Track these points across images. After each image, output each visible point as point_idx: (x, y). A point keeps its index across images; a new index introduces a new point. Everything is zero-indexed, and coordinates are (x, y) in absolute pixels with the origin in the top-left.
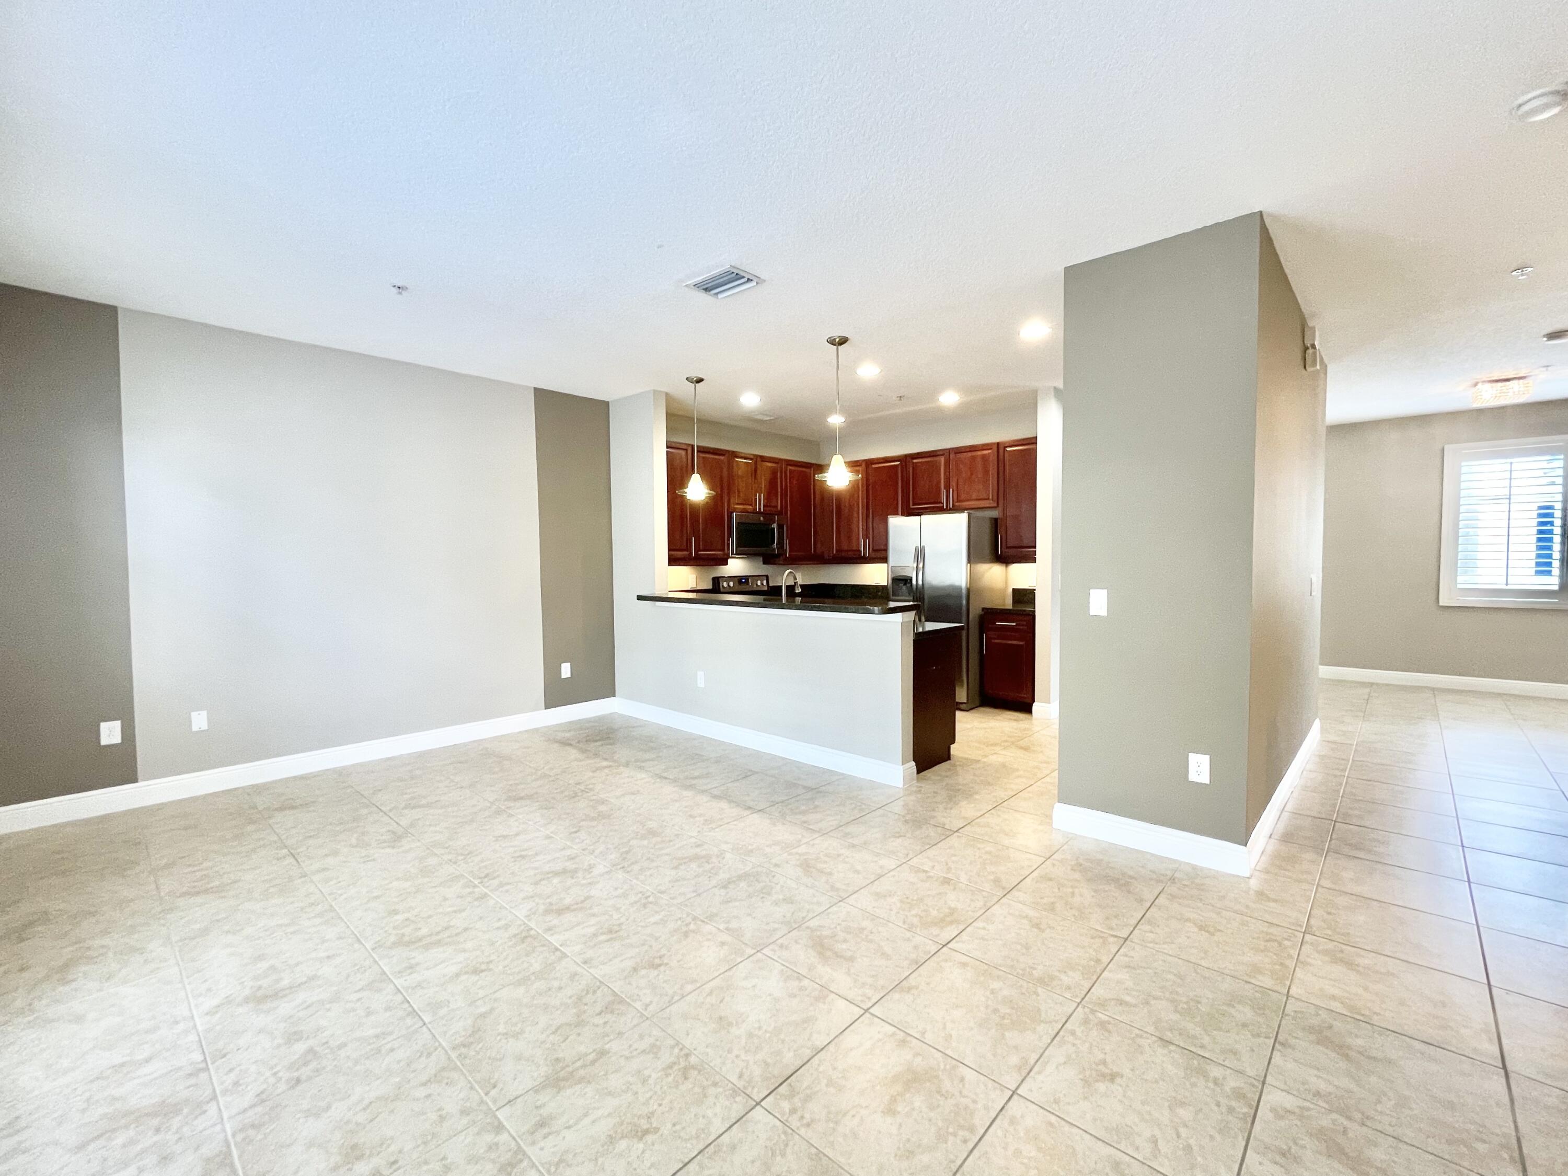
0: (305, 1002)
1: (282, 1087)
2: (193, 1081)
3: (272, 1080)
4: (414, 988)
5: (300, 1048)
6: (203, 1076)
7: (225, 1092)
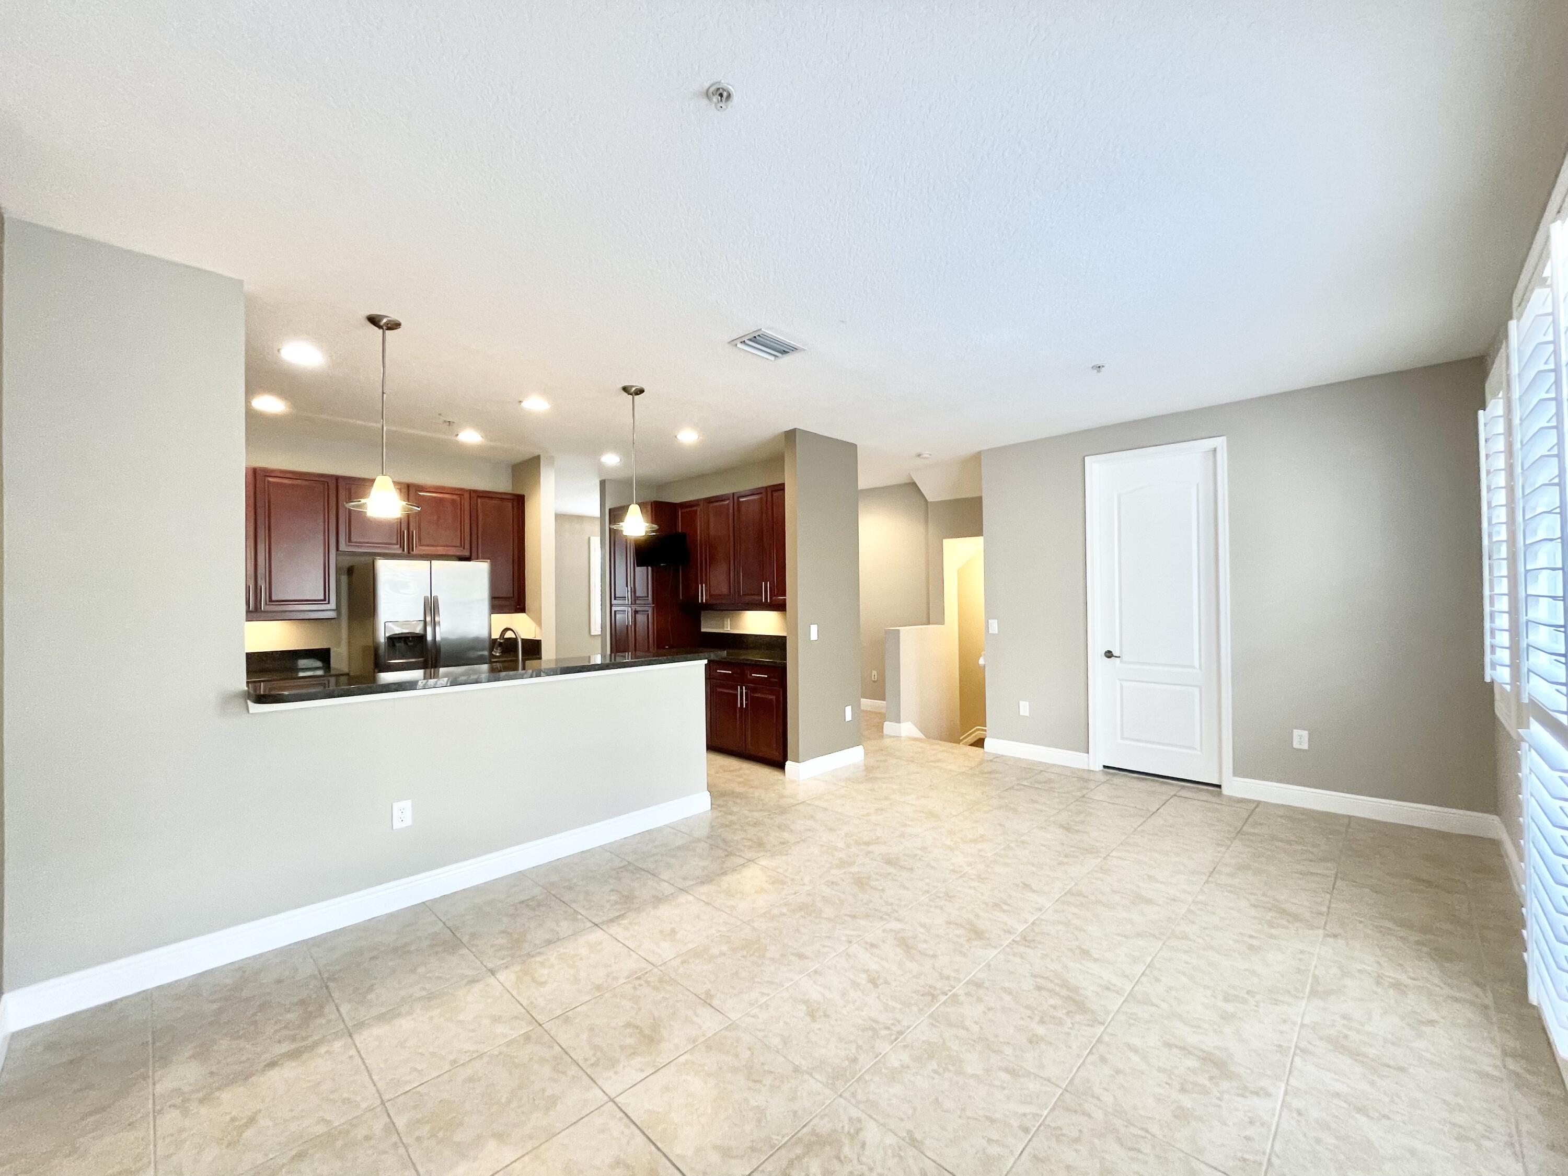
0: (1194, 1032)
1: (1258, 997)
2: (1310, 1048)
3: (1262, 1004)
4: (1127, 977)
5: (1230, 1008)
6: (1302, 1045)
7: (1294, 1023)
